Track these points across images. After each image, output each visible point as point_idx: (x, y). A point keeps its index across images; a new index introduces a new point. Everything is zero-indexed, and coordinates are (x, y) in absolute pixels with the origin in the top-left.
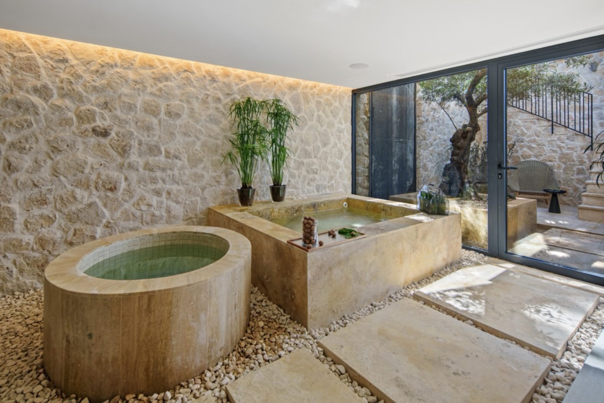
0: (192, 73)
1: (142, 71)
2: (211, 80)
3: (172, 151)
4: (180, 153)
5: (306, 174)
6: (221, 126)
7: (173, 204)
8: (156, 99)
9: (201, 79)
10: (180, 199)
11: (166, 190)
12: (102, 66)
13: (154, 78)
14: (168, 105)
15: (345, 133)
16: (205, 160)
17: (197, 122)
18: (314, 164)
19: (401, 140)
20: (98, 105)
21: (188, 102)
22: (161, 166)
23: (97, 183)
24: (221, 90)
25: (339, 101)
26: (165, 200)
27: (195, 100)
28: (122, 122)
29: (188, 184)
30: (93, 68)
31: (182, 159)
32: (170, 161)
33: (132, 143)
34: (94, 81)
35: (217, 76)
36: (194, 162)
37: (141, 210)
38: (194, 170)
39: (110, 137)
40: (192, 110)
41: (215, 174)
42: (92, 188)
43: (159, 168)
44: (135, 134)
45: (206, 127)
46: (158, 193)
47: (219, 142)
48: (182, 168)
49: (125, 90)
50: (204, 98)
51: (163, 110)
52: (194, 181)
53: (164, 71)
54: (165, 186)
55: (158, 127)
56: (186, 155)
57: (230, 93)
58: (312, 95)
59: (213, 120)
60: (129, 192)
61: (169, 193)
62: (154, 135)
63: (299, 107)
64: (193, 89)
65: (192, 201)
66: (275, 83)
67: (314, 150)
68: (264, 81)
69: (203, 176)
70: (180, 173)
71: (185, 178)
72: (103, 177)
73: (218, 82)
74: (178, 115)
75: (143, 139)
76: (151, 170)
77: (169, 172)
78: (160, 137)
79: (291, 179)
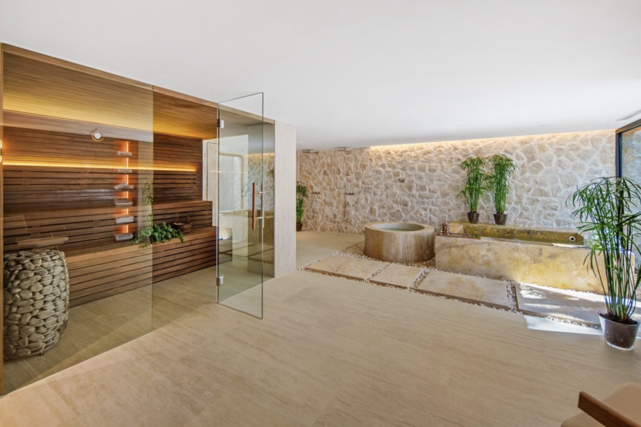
0: (443, 147)
1: (418, 151)
2: (454, 149)
3: (432, 189)
4: (436, 190)
6: (461, 174)
7: (433, 216)
8: (424, 163)
9: (448, 149)
10: (436, 214)
11: (429, 208)
12: (402, 152)
13: (423, 154)
14: (429, 166)
16: (450, 194)
17: (445, 173)
20: (401, 169)
21: (440, 163)
22: (427, 196)
23: (400, 202)
24: (461, 153)
26: (428, 213)
27: (444, 161)
28: (409, 176)
29: (440, 207)
30: (399, 154)
31: (437, 193)
32: (431, 194)
33: (413, 185)
34: (399, 159)
35: (458, 146)
36: (444, 195)
37: (417, 216)
38: (444, 199)
39: (405, 183)
40: (443, 167)
41: (457, 203)
42: (399, 204)
43: (426, 197)
44: (415, 181)
45: (451, 176)
46: (425, 209)
47: (460, 184)
48: (437, 198)
49: (411, 161)
50: (450, 160)
51: (427, 168)
52: (444, 205)
53: (428, 149)
54: (428, 206)
55: (425, 178)
56: (440, 192)
57: (467, 154)
58: (549, 144)
59: (455, 171)
60: (413, 207)
61: (430, 210)
62: (423, 181)
64: (443, 156)
66: (506, 142)
68: (495, 142)
69: (449, 203)
70: (436, 201)
71: (438, 203)
72: (402, 199)
73: (458, 149)
74: (434, 171)
75: (418, 183)
76: (422, 198)
77: (430, 199)
78: (426, 182)
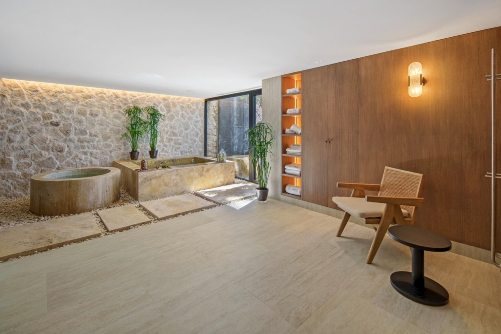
0: (105, 94)
1: (77, 94)
2: (116, 97)
3: (93, 133)
4: (97, 134)
5: (174, 145)
6: (121, 120)
7: (93, 159)
8: (84, 107)
9: (110, 97)
10: (97, 157)
11: (90, 152)
12: (56, 93)
13: (83, 97)
14: (91, 110)
15: (200, 123)
16: (112, 137)
17: (107, 118)
18: (178, 139)
19: (240, 126)
20: (53, 111)
21: (102, 108)
22: (87, 140)
23: (53, 148)
24: (121, 102)
25: (196, 105)
26: (89, 157)
27: (106, 107)
28: (66, 119)
29: (102, 149)
30: (51, 94)
31: (99, 137)
32: (92, 138)
33: (71, 129)
34: (51, 100)
35: (119, 95)
36: (106, 138)
37: (76, 161)
38: (106, 142)
39: (59, 127)
40: (105, 113)
41: (117, 144)
42: (50, 150)
43: (86, 141)
44: (73, 124)
45: (113, 121)
46: (85, 153)
47: (120, 128)
48: (99, 141)
49: (68, 103)
50: (112, 106)
51: (88, 113)
52: (106, 148)
53: (89, 94)
54: (89, 150)
55: (85, 121)
56: (101, 135)
57: (127, 103)
58: (178, 103)
59: (116, 117)
60: (70, 153)
61: (91, 154)
62: (83, 125)
63: (170, 110)
64: (105, 102)
65: (104, 158)
66: (154, 97)
67: (179, 132)
68: (148, 97)
69: (110, 145)
70: (97, 144)
71: (100, 146)
72: (56, 145)
73: (119, 98)
74: (97, 115)
75: (77, 127)
76: (82, 142)
77: (91, 143)
78: (86, 126)
79: (164, 148)
